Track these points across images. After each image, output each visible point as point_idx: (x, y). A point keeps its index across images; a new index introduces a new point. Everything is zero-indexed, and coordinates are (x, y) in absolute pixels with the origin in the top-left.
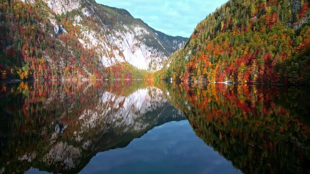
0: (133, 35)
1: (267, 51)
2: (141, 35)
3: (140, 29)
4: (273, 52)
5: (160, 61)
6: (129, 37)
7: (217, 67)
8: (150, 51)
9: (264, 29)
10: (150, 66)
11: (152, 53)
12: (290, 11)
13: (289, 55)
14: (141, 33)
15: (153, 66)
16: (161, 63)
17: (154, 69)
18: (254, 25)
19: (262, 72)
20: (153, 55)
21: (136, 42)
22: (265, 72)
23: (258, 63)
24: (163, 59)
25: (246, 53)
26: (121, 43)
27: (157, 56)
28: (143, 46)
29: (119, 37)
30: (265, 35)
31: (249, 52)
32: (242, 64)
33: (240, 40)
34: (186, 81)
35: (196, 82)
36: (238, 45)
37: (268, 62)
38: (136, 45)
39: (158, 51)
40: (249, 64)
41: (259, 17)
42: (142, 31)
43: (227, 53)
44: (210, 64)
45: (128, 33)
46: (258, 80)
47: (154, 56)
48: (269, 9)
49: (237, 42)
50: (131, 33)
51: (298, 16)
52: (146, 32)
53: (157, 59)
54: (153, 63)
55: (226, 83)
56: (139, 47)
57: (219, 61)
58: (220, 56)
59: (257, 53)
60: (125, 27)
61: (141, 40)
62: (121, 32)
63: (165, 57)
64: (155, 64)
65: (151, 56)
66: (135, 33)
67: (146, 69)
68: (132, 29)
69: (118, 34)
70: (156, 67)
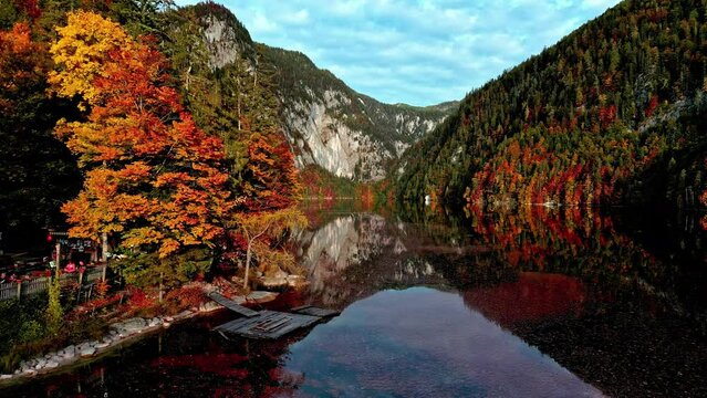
0: (323, 109)
1: (604, 163)
2: (338, 108)
3: (333, 93)
4: (612, 164)
5: (378, 160)
6: (317, 111)
7: (533, 182)
8: (356, 139)
9: (597, 128)
10: (357, 170)
11: (360, 143)
12: (633, 104)
13: (632, 170)
14: (336, 102)
15: (362, 170)
16: (380, 163)
17: (367, 176)
18: (581, 119)
19: (599, 192)
20: (363, 147)
21: (329, 121)
22: (603, 191)
23: (593, 179)
24: (382, 156)
25: (574, 163)
26: (305, 124)
27: (372, 150)
28: (343, 130)
29: (300, 114)
30: (599, 138)
31: (579, 162)
32: (571, 179)
33: (564, 143)
34: (479, 202)
35: (497, 203)
36: (562, 151)
37: (607, 178)
38: (330, 127)
39: (372, 140)
40: (580, 179)
41: (588, 107)
42: (338, 97)
43: (546, 162)
44: (520, 177)
45: (315, 104)
46: (594, 201)
47: (364, 150)
48: (603, 98)
49: (559, 145)
50: (319, 103)
51: (644, 113)
52: (346, 100)
53: (370, 156)
54: (363, 164)
55: (548, 205)
56: (336, 131)
57: (536, 174)
58: (535, 166)
59: (590, 166)
60: (309, 91)
61: (339, 117)
62: (304, 102)
63: (387, 152)
64: (367, 167)
65: (358, 149)
66: (325, 103)
67: (350, 175)
68: (320, 95)
69: (298, 107)
70: (369, 173)
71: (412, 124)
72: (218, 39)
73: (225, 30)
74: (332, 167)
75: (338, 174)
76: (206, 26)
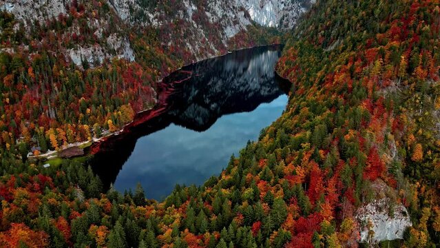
5: (294, 15)
8: (282, 3)
10: (281, 22)
11: (285, 5)
15: (284, 22)
16: (295, 18)
17: (286, 26)
20: (286, 8)
24: (298, 13)
27: (292, 9)
39: (293, 2)
47: (287, 10)
53: (290, 13)
54: (285, 18)
63: (302, 9)
64: (287, 20)
65: (283, 9)
67: (277, 25)
70: (288, 24)
74: (267, 21)
75: (270, 25)
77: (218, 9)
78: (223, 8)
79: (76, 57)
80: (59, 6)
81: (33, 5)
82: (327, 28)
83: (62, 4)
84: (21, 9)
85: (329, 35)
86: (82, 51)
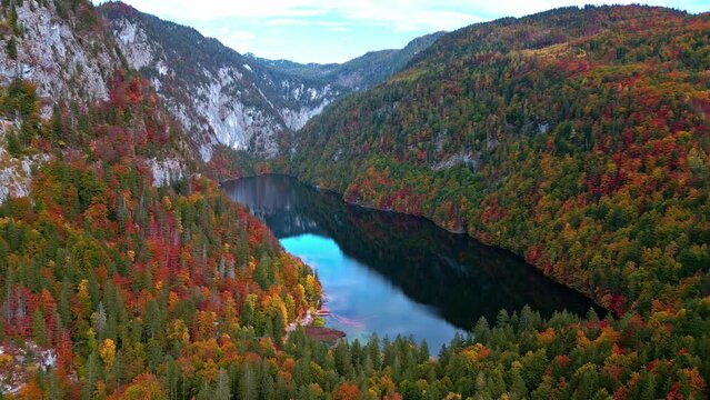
0: (219, 87)
2: (232, 84)
3: (226, 70)
6: (214, 92)
8: (250, 115)
10: (252, 142)
11: (254, 118)
14: (230, 78)
15: (257, 144)
16: (272, 137)
17: (262, 148)
20: (257, 122)
21: (226, 99)
24: (274, 130)
26: (206, 107)
27: (265, 125)
28: (238, 106)
29: (202, 98)
38: (227, 105)
39: (264, 115)
42: (231, 73)
45: (212, 85)
47: (258, 125)
50: (215, 83)
52: (238, 76)
53: (264, 130)
54: (258, 138)
56: (232, 109)
60: (206, 73)
61: (234, 94)
62: (204, 86)
63: (278, 125)
64: (261, 140)
65: (253, 124)
66: (220, 81)
67: (246, 147)
68: (215, 75)
69: (200, 92)
70: (263, 146)
71: (297, 91)
72: (132, 41)
73: (137, 33)
74: (230, 142)
75: (235, 147)
76: (120, 30)
77: (183, 117)
78: (190, 117)
79: (161, 172)
80: (97, 80)
81: (61, 73)
82: (424, 139)
83: (100, 77)
84: (45, 79)
85: (433, 148)
86: (168, 163)
